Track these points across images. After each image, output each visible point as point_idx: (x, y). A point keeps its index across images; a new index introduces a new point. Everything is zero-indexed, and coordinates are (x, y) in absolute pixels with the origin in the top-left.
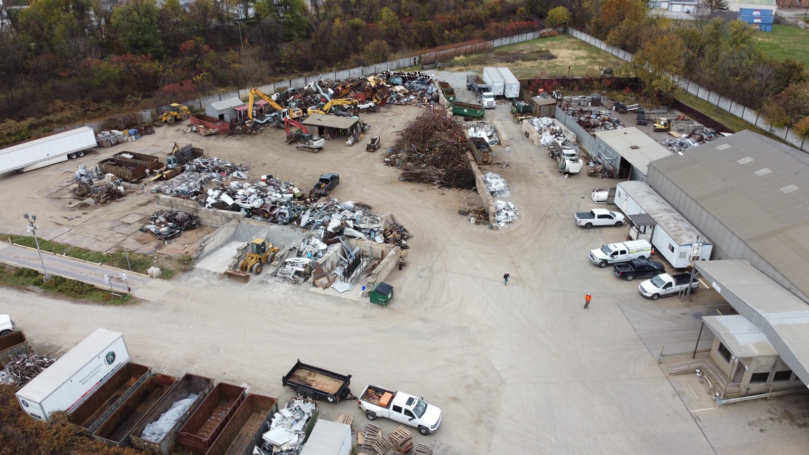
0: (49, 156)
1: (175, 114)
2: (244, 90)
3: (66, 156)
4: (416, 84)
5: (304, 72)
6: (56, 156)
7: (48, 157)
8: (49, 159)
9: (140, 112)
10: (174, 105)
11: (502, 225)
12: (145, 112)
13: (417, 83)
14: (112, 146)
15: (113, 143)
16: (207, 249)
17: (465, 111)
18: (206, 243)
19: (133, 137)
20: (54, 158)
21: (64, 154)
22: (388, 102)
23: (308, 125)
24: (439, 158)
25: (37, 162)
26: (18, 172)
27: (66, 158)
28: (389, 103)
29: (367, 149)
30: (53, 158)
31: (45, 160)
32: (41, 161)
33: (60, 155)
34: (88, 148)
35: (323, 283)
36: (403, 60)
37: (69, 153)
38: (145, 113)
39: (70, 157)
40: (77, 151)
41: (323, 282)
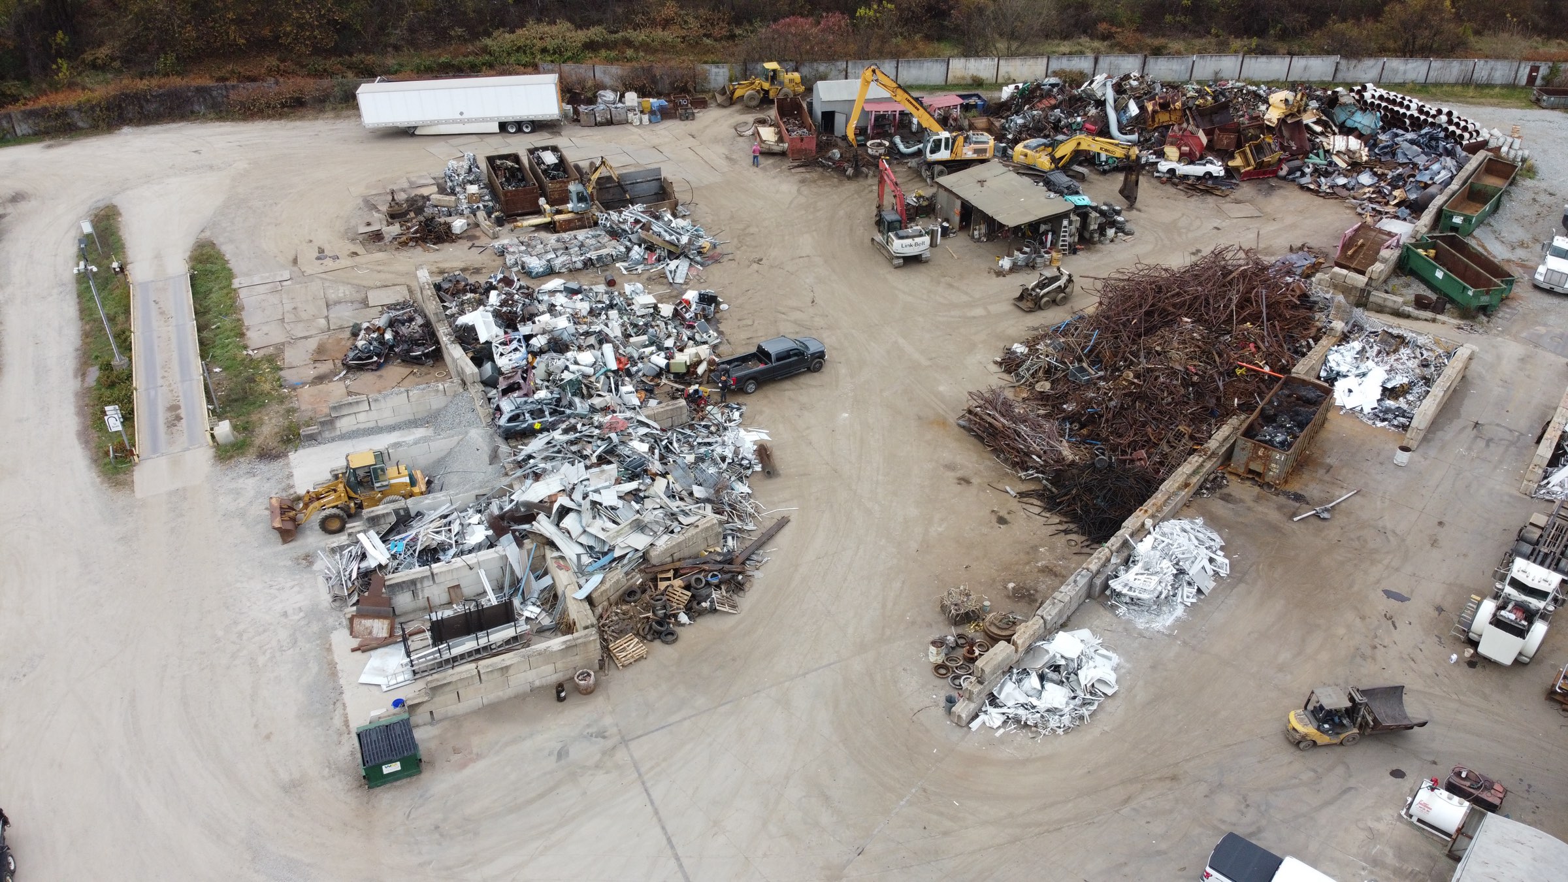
0: (463, 117)
1: (766, 86)
2: (963, 60)
3: (497, 125)
4: (1406, 145)
5: (1238, 36)
6: (477, 120)
7: (460, 117)
8: (462, 122)
9: (707, 67)
10: (771, 65)
11: (993, 717)
12: (718, 67)
13: (1412, 142)
14: (596, 125)
15: (598, 119)
16: (344, 424)
17: (1439, 274)
18: (345, 412)
19: (646, 118)
20: (472, 122)
21: (491, 119)
22: (1283, 173)
23: (946, 189)
24: (1113, 403)
25: (439, 123)
26: (407, 132)
27: (495, 128)
28: (1284, 178)
29: (1021, 298)
30: (470, 121)
31: (454, 122)
32: (447, 122)
33: (484, 120)
34: (540, 118)
35: (370, 633)
36: (1491, 63)
37: (503, 120)
38: (717, 70)
39: (503, 126)
40: (518, 119)
41: (375, 632)
